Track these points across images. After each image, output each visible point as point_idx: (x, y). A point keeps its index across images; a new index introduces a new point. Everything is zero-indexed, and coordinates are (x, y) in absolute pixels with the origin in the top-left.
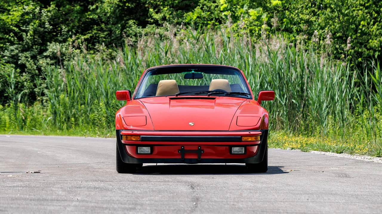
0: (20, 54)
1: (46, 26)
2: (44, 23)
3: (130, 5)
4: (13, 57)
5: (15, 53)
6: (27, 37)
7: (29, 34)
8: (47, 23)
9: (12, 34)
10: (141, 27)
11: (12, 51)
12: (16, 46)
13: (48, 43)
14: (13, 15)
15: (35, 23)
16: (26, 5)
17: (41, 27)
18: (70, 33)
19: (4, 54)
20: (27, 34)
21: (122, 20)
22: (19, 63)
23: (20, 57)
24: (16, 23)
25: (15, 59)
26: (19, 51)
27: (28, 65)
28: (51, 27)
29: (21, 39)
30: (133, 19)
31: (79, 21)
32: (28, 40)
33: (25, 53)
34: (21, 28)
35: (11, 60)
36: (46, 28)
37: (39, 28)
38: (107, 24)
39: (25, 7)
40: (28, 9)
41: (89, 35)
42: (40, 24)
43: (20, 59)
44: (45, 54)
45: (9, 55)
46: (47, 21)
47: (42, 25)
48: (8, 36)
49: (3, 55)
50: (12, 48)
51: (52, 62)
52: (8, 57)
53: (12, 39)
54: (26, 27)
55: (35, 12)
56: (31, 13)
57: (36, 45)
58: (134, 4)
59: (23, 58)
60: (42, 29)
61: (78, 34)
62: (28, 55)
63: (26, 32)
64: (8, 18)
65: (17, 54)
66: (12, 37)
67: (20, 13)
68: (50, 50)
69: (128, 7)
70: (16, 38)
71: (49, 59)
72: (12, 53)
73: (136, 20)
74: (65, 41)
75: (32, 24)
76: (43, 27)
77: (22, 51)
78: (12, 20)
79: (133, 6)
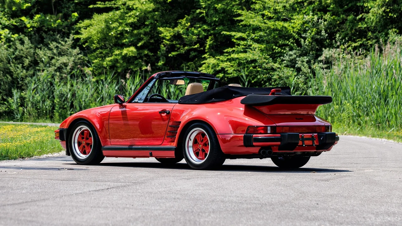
0: (298, 59)
1: (322, 34)
2: (321, 31)
3: (392, 15)
4: (291, 61)
5: (292, 58)
6: (305, 44)
7: (306, 41)
8: (323, 32)
9: (291, 40)
10: (399, 35)
11: (291, 55)
12: (294, 51)
13: (323, 49)
14: (294, 23)
15: (312, 31)
16: (306, 15)
17: (318, 35)
18: (344, 41)
19: (284, 59)
20: (305, 41)
21: (386, 28)
22: (296, 66)
23: (297, 61)
24: (297, 31)
25: (293, 63)
26: (297, 56)
27: (302, 68)
28: (327, 35)
29: (299, 44)
30: (395, 28)
31: (352, 29)
32: (305, 46)
33: (301, 57)
34: (302, 35)
35: (289, 63)
36: (322, 35)
37: (316, 35)
38: (373, 32)
39: (305, 16)
40: (307, 18)
41: (360, 42)
42: (318, 32)
43: (297, 63)
44: (319, 59)
45: (289, 59)
46: (323, 30)
47: (319, 33)
48: (288, 42)
49: (282, 59)
50: (291, 53)
51: (326, 66)
52: (288, 61)
53: (292, 45)
54: (306, 35)
55: (314, 21)
56: (310, 22)
57: (312, 50)
58: (397, 14)
59: (299, 62)
60: (319, 37)
61: (350, 42)
62: (304, 60)
63: (305, 38)
64: (290, 26)
65: (295, 58)
66: (292, 43)
67: (300, 21)
68: (324, 55)
69: (391, 16)
70: (295, 45)
71: (321, 63)
72: (291, 58)
73: (397, 29)
74: (338, 47)
75: (310, 31)
76: (320, 35)
77: (300, 56)
78: (293, 28)
79: (395, 16)
